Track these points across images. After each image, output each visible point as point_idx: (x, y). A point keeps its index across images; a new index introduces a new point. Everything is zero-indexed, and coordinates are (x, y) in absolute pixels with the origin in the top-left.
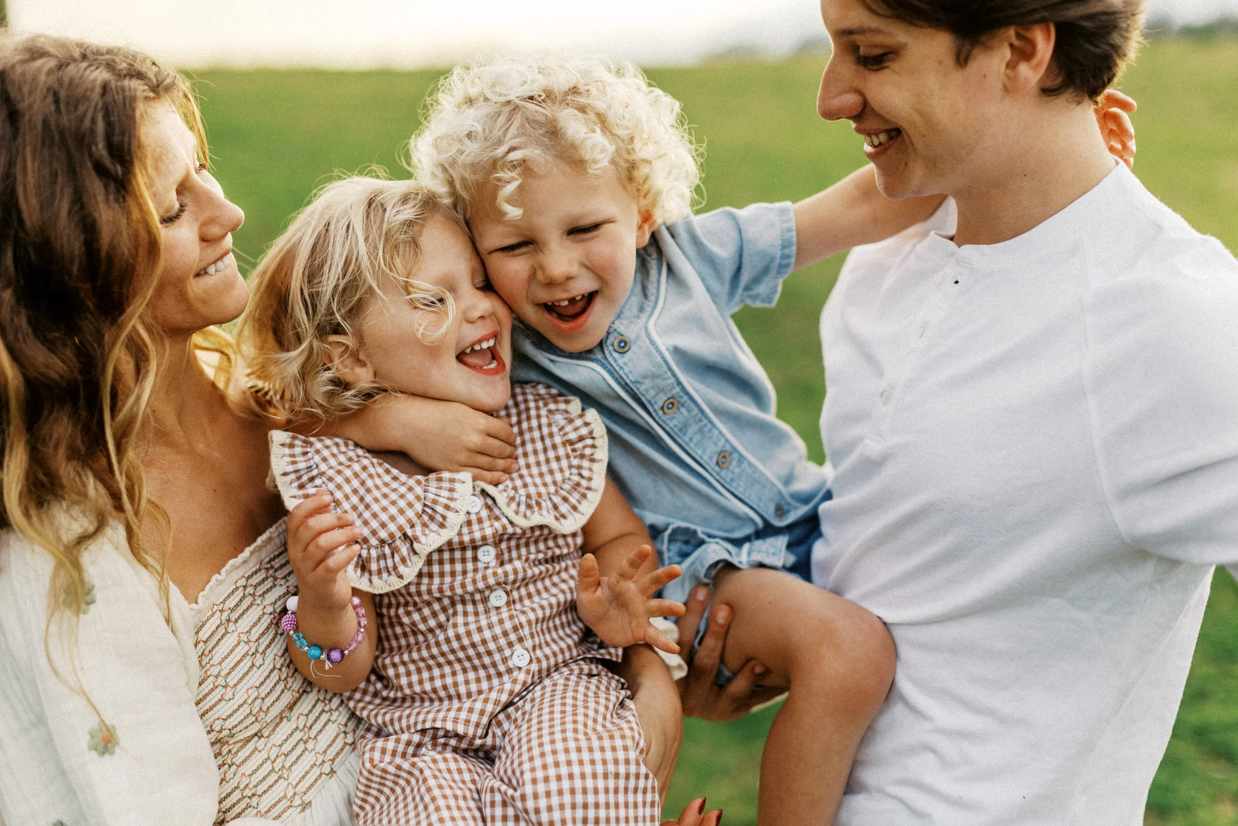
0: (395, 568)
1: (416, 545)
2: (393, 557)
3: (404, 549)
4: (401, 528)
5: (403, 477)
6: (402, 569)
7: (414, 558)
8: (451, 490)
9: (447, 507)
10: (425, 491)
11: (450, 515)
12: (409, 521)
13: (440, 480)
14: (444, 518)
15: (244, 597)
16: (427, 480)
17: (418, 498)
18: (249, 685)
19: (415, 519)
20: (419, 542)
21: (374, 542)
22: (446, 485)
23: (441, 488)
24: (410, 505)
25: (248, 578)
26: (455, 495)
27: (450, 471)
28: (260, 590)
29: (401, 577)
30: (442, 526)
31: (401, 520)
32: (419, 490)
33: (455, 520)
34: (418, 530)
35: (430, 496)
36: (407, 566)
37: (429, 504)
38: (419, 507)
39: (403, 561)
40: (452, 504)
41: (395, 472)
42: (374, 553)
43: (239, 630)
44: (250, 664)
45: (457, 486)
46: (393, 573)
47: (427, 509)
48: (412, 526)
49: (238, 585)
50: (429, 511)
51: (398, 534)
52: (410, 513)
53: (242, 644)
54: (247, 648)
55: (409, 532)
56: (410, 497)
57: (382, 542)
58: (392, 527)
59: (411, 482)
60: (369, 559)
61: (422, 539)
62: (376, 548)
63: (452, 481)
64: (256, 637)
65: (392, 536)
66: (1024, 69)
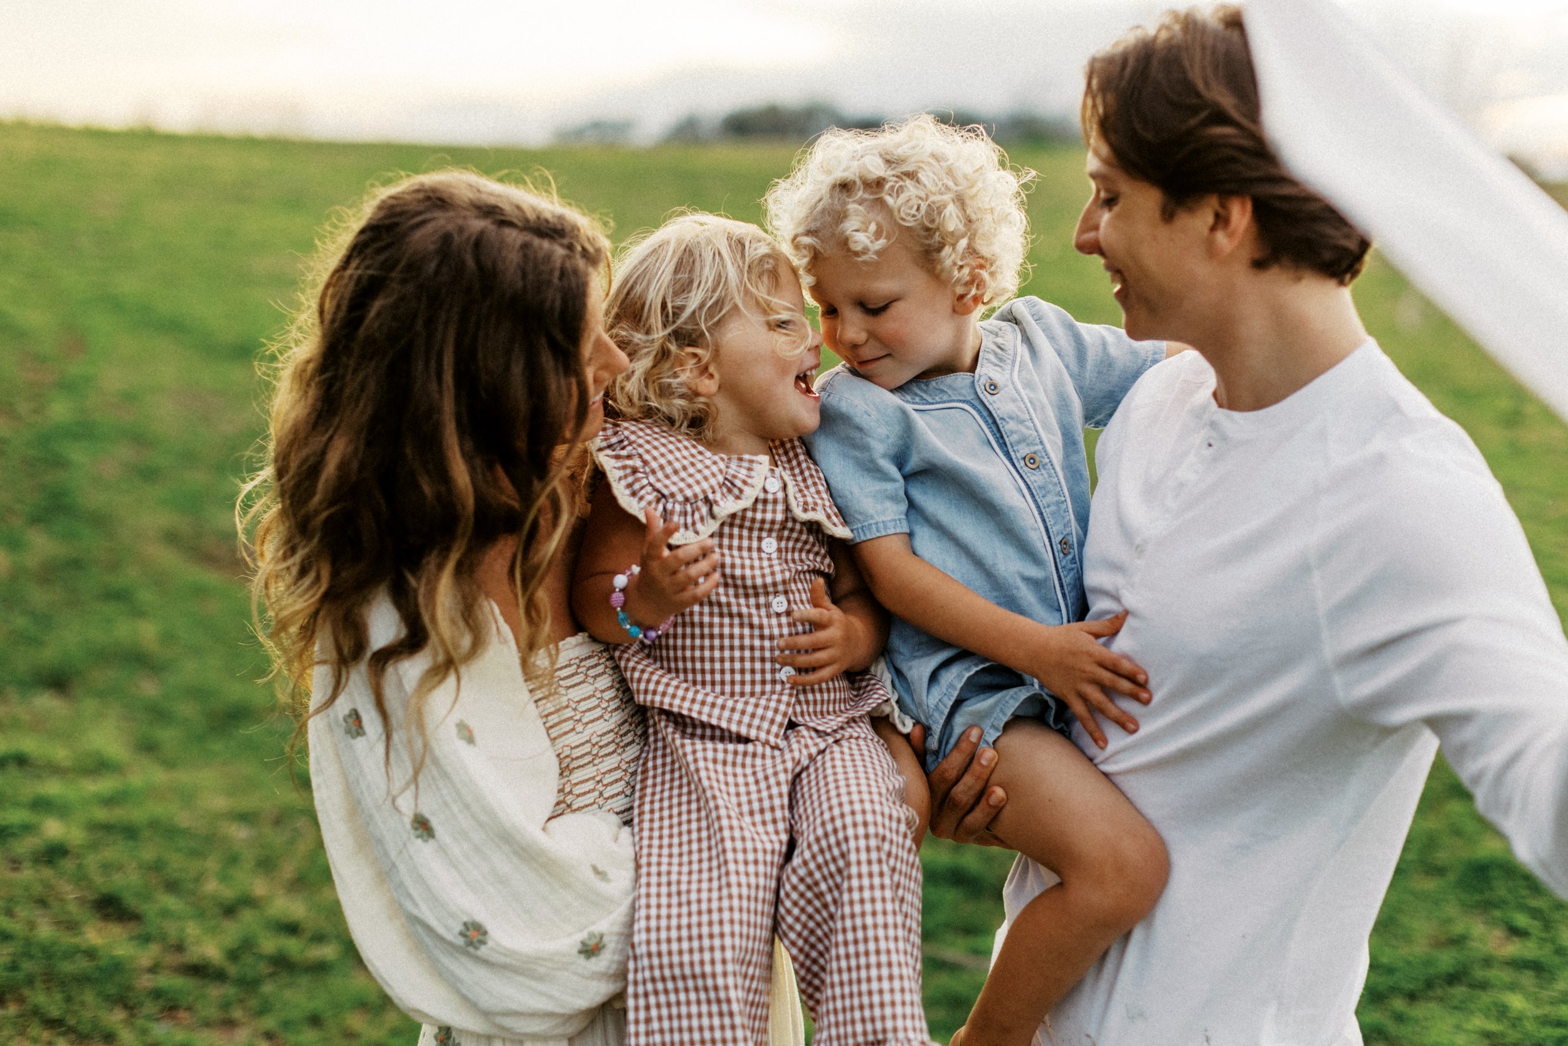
0: (694, 523)
1: (715, 509)
2: (693, 515)
3: (704, 510)
4: (704, 492)
5: (708, 454)
6: (699, 526)
7: (711, 521)
8: (749, 469)
9: (745, 482)
10: (727, 467)
11: (746, 489)
12: (712, 487)
13: (741, 459)
14: (741, 491)
15: (576, 673)
16: (729, 459)
17: (721, 471)
18: (567, 743)
19: (717, 488)
20: (718, 505)
21: (680, 498)
22: (745, 464)
23: (740, 466)
24: (714, 475)
25: (581, 661)
26: (753, 473)
27: (751, 454)
28: (592, 673)
29: (697, 533)
30: (738, 498)
31: (705, 485)
32: (722, 465)
33: (750, 494)
34: (718, 496)
35: (731, 472)
36: (703, 525)
37: (729, 477)
38: (721, 478)
39: (702, 519)
40: (749, 481)
41: (701, 448)
42: (678, 508)
43: (570, 696)
44: (571, 727)
45: (755, 466)
46: (691, 528)
47: (727, 482)
48: (714, 492)
49: (572, 662)
50: (729, 485)
51: (701, 496)
52: (713, 481)
53: (570, 709)
54: (573, 713)
55: (711, 496)
56: (714, 469)
57: (687, 499)
58: (697, 489)
59: (716, 458)
60: (672, 512)
61: (721, 503)
62: (680, 503)
63: (751, 461)
64: (584, 709)
65: (696, 496)
66: (1220, 237)
